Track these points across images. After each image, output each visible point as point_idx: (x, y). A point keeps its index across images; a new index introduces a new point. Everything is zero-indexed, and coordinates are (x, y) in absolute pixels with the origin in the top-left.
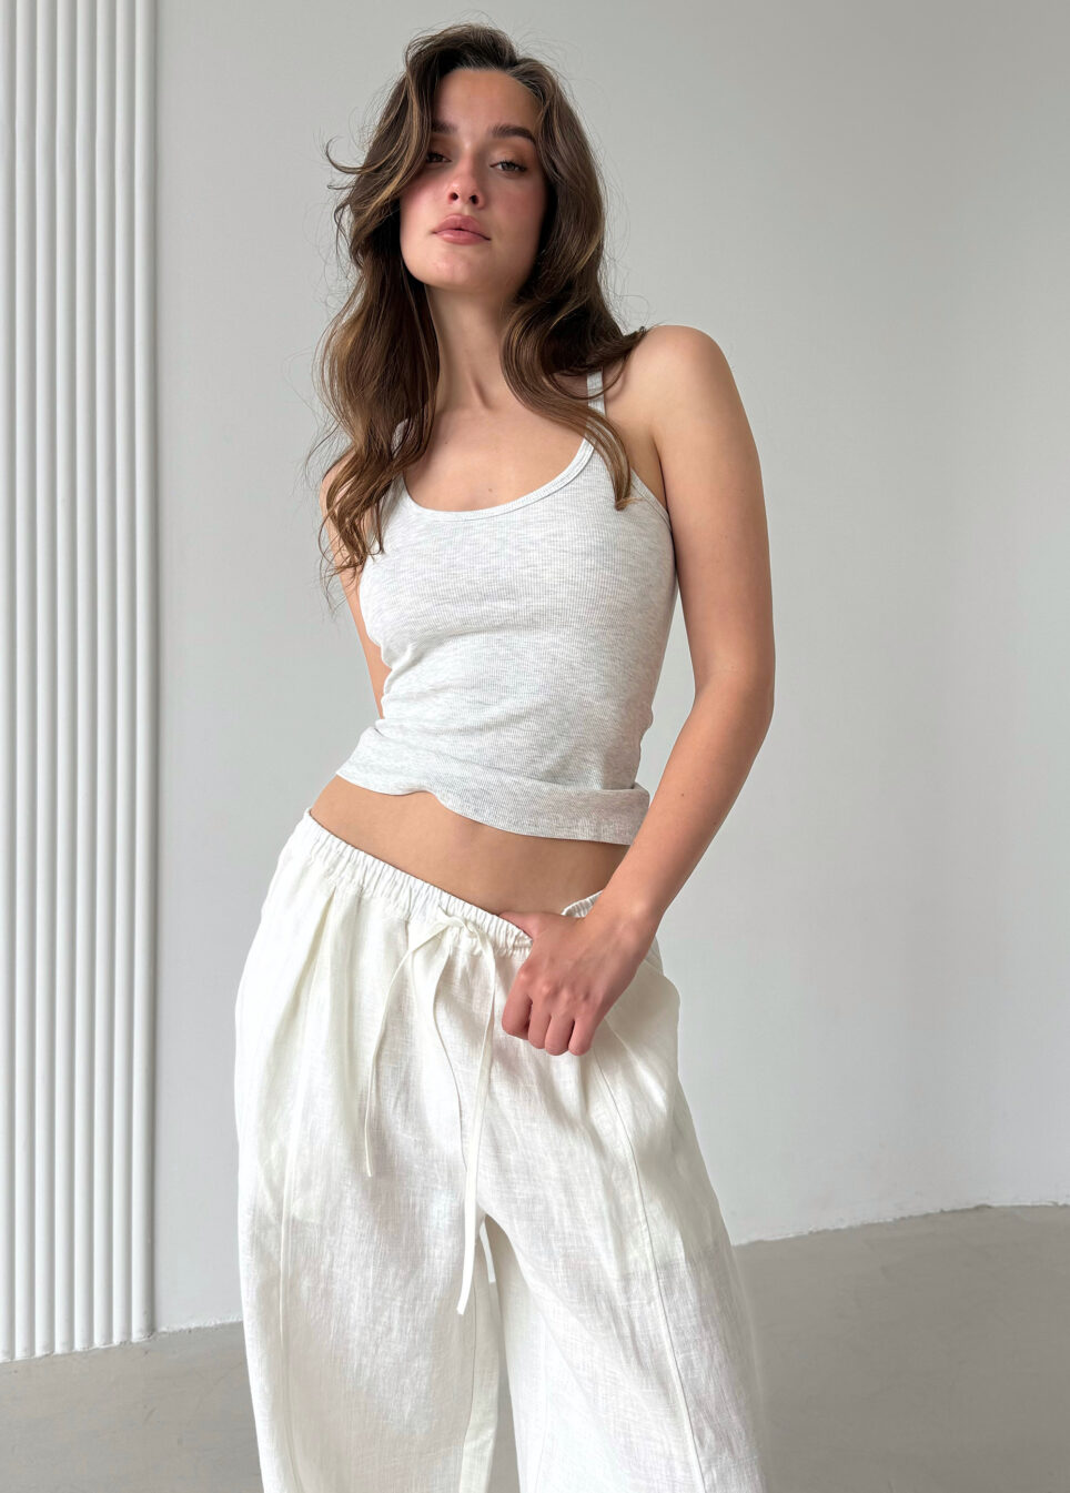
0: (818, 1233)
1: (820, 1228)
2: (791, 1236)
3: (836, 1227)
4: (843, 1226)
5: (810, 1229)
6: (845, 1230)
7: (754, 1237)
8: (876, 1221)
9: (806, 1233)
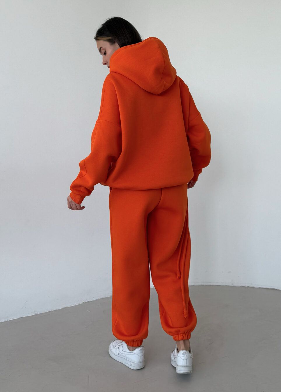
0: (86, 302)
1: (87, 301)
2: (77, 304)
3: (92, 300)
4: (94, 300)
5: (83, 302)
6: (95, 300)
7: (64, 306)
8: (105, 297)
9: (82, 303)
